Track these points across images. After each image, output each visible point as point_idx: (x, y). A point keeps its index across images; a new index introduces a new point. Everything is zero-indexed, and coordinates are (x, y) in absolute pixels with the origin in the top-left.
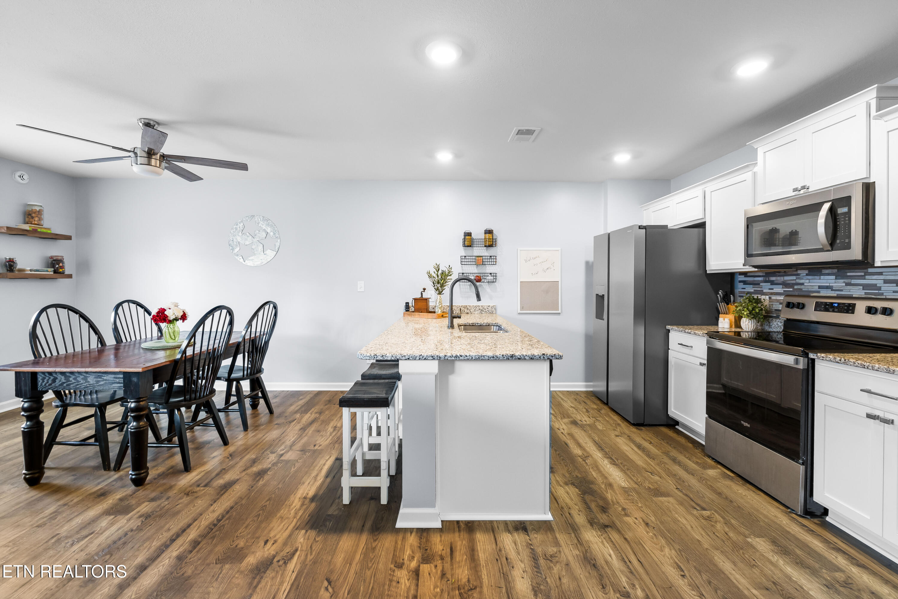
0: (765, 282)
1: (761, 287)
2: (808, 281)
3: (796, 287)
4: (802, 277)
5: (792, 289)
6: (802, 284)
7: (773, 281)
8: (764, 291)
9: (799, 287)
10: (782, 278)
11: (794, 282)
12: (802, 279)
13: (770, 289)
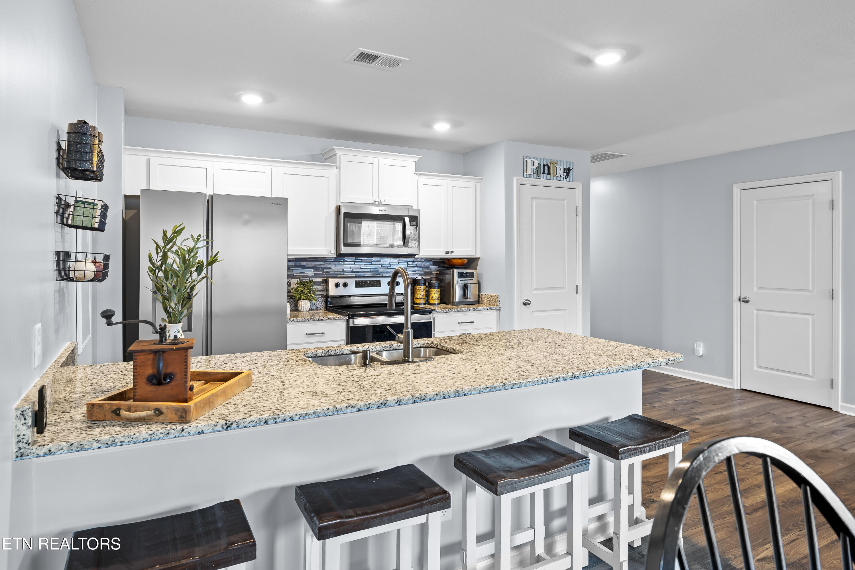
0: (296, 266)
1: (292, 271)
2: (334, 266)
3: (325, 270)
4: (330, 263)
5: (321, 272)
6: (330, 268)
7: (304, 265)
8: (295, 275)
9: (328, 270)
10: (312, 263)
11: (324, 266)
12: (330, 264)
13: (301, 273)
